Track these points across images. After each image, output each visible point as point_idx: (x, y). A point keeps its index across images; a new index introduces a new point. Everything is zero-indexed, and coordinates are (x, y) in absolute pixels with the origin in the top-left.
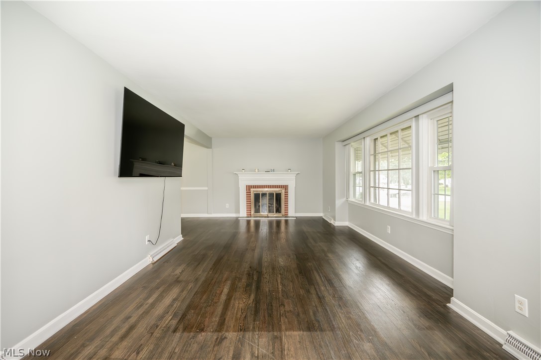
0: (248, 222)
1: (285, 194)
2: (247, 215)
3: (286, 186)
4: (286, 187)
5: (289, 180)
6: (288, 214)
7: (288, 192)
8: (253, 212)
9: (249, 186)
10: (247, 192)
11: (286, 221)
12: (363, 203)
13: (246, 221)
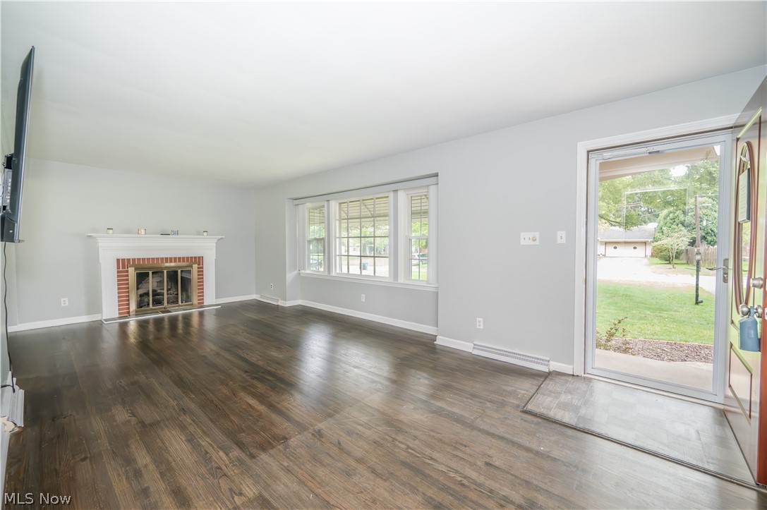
0: (123, 327)
1: (199, 272)
2: (120, 314)
3: (199, 258)
4: (199, 260)
5: (206, 248)
6: (203, 303)
7: (202, 268)
8: (133, 307)
9: (123, 260)
10: (118, 272)
11: (201, 314)
12: (327, 274)
13: (117, 324)
